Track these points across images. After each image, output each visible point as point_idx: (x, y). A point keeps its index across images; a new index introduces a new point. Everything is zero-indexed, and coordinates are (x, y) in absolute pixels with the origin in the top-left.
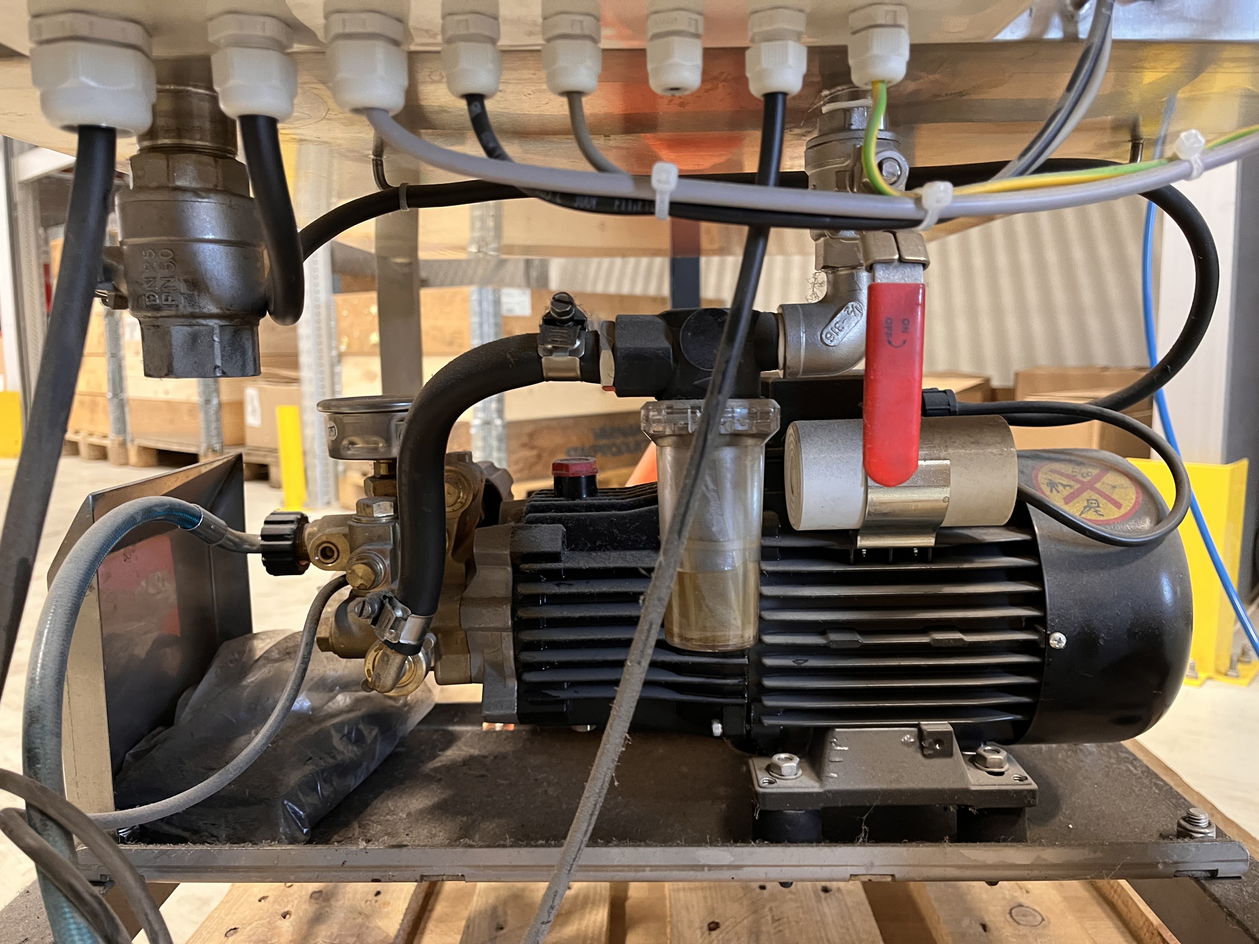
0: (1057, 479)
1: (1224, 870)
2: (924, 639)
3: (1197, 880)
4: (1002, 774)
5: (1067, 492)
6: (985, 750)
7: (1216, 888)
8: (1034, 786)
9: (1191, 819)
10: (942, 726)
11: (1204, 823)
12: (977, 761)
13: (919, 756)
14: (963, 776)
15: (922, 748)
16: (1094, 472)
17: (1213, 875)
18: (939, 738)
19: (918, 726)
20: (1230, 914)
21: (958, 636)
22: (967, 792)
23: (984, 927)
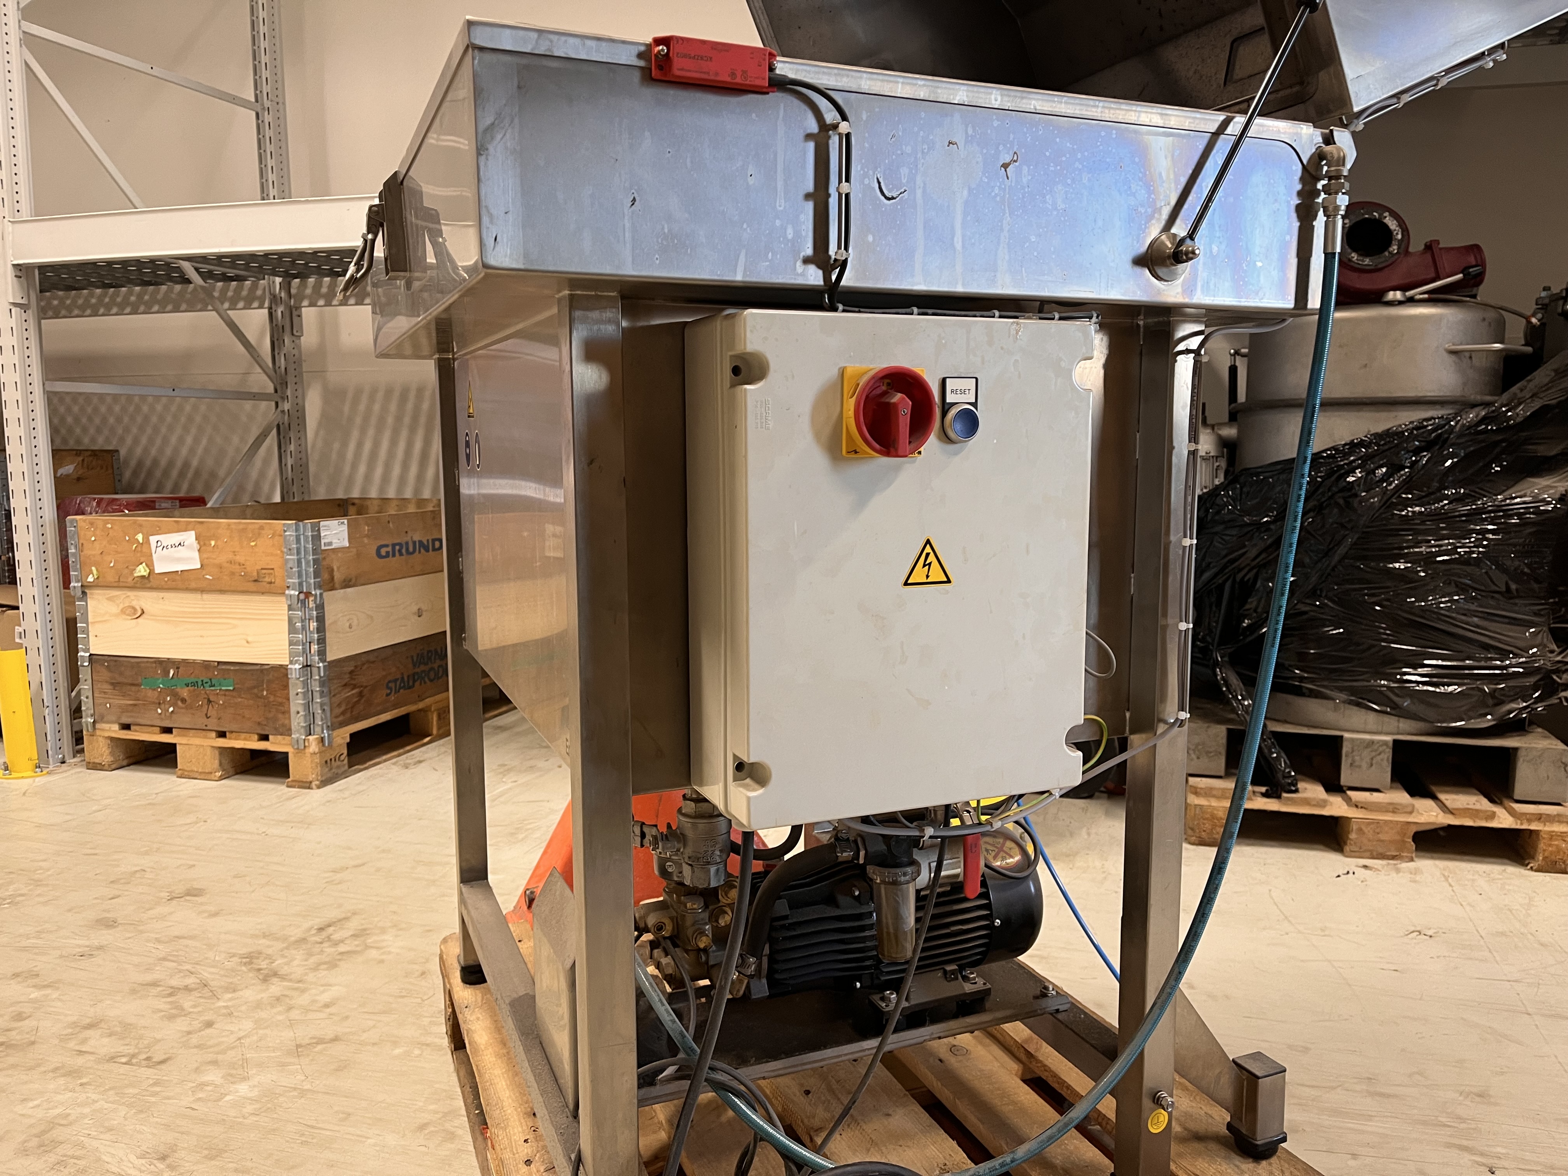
0: (989, 847)
1: (1062, 1008)
2: (948, 931)
3: (1051, 1014)
4: (975, 983)
5: (993, 854)
6: (967, 972)
7: (1060, 1016)
8: (990, 986)
9: (1046, 988)
10: (953, 967)
11: (1051, 989)
12: (966, 979)
13: (946, 982)
14: (963, 988)
15: (946, 978)
16: (1001, 841)
17: (1057, 1011)
18: (953, 972)
19: (943, 969)
20: (1067, 1026)
21: (961, 927)
22: (966, 994)
23: (941, 1060)
